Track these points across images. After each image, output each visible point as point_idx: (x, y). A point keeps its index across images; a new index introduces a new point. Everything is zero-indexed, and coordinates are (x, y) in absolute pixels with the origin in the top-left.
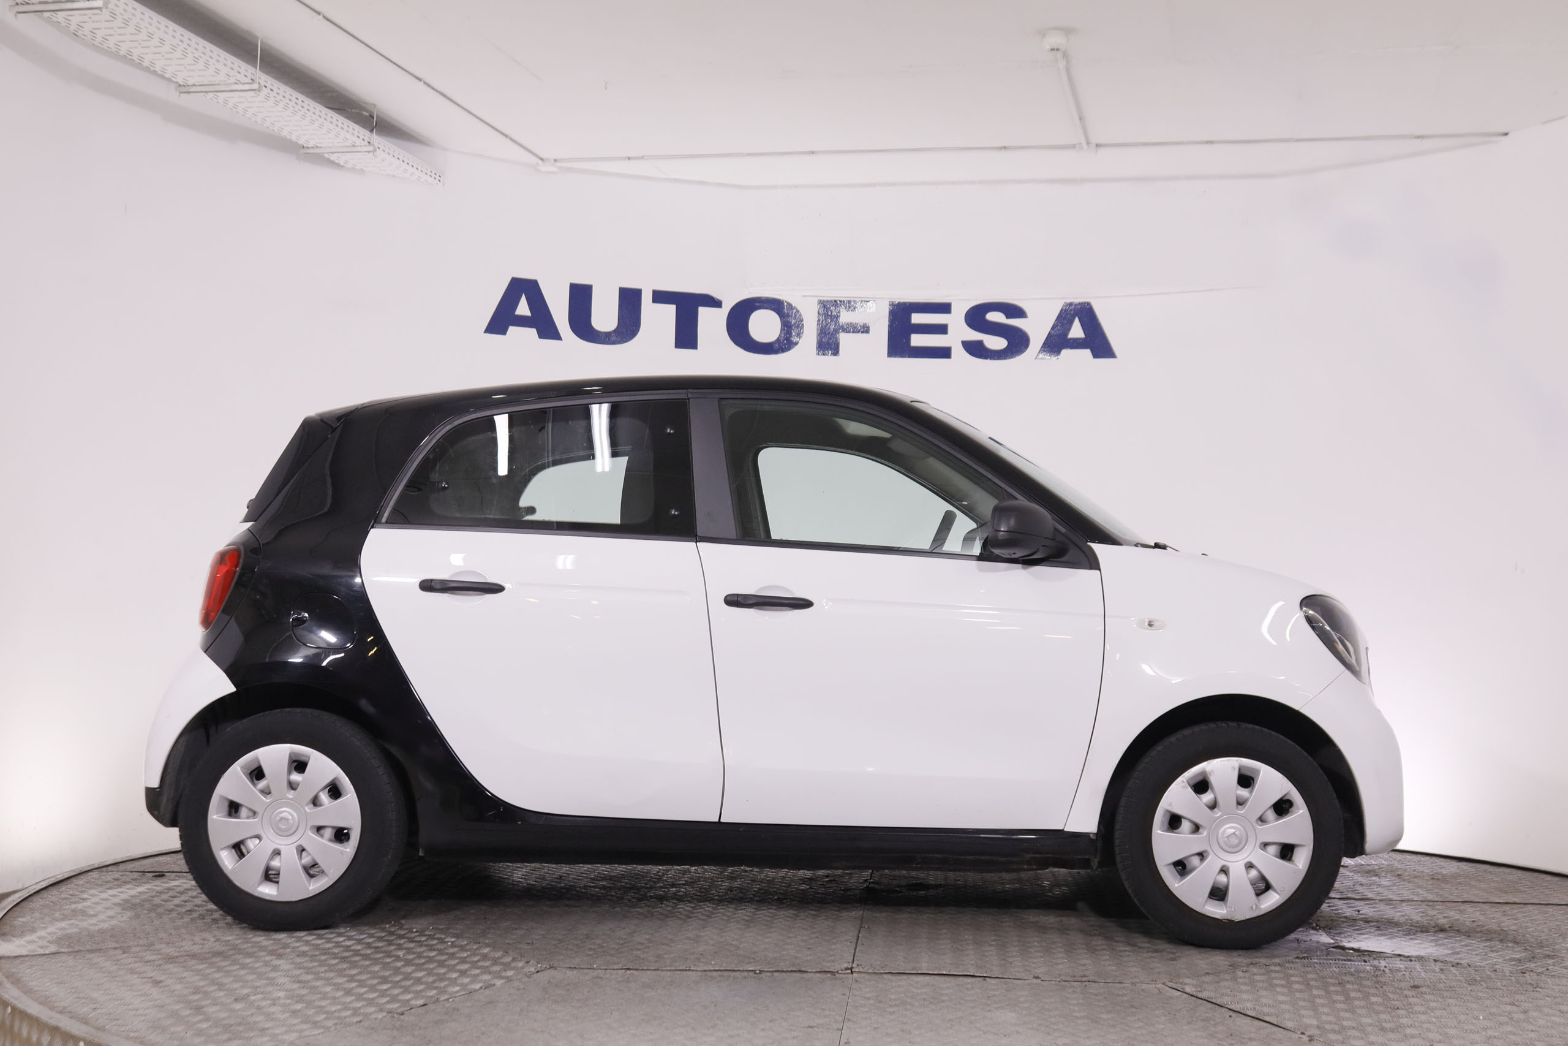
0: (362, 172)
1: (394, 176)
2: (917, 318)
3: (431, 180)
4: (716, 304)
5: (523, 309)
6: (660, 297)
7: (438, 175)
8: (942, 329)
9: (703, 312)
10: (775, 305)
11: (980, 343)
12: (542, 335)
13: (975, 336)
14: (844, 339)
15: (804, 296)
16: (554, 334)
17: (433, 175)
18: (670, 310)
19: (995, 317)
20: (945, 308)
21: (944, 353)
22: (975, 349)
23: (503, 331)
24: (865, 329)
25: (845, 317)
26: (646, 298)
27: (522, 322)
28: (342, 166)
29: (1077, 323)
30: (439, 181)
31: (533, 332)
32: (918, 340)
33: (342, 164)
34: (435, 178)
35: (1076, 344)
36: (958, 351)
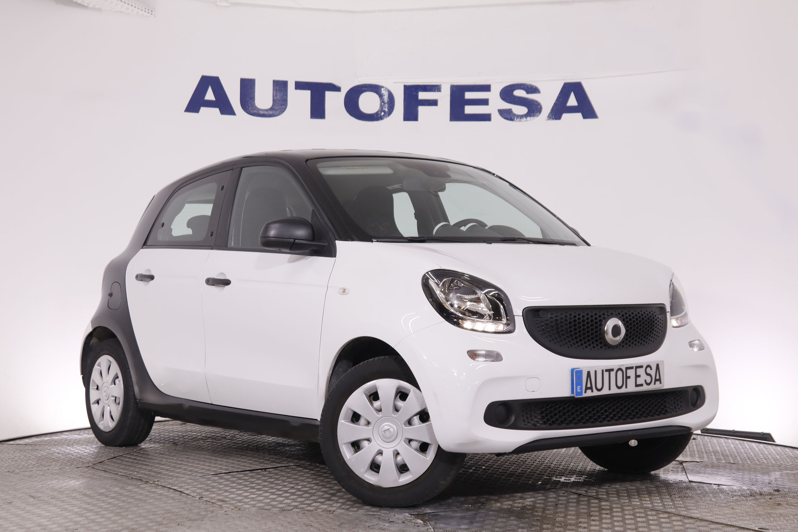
0: (99, 10)
1: (121, 12)
2: (469, 95)
3: (146, 14)
4: (336, 89)
5: (210, 96)
6: (300, 86)
7: (150, 11)
8: (485, 102)
9: (329, 95)
10: (375, 89)
11: (509, 111)
12: (223, 112)
13: (506, 106)
14: (422, 110)
15: (395, 83)
16: (232, 112)
17: (147, 10)
18: (307, 94)
19: (519, 93)
20: (486, 88)
21: (486, 118)
22: (507, 115)
23: (197, 111)
24: (434, 103)
25: (422, 96)
26: (291, 87)
27: (209, 104)
28: (87, 7)
29: (572, 96)
30: (152, 14)
31: (216, 110)
32: (469, 110)
33: (86, 5)
34: (148, 13)
35: (572, 110)
36: (496, 116)
